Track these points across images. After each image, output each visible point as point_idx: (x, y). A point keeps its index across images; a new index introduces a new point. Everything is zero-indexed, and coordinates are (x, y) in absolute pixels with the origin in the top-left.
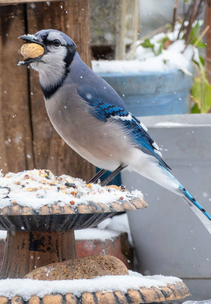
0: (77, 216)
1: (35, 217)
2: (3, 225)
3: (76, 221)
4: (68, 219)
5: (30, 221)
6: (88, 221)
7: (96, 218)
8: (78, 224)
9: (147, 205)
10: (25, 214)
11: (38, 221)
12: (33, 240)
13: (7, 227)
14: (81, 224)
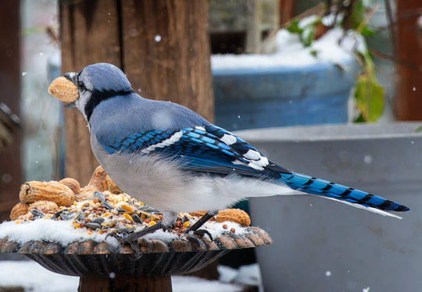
0: (173, 255)
1: (115, 257)
2: (72, 269)
3: (171, 263)
4: (160, 259)
5: (108, 262)
6: (188, 263)
7: (200, 259)
8: (174, 267)
9: (270, 240)
10: (101, 253)
11: (120, 262)
12: (114, 289)
13: (78, 272)
14: (179, 267)
